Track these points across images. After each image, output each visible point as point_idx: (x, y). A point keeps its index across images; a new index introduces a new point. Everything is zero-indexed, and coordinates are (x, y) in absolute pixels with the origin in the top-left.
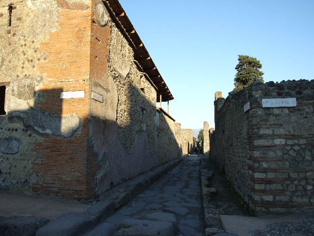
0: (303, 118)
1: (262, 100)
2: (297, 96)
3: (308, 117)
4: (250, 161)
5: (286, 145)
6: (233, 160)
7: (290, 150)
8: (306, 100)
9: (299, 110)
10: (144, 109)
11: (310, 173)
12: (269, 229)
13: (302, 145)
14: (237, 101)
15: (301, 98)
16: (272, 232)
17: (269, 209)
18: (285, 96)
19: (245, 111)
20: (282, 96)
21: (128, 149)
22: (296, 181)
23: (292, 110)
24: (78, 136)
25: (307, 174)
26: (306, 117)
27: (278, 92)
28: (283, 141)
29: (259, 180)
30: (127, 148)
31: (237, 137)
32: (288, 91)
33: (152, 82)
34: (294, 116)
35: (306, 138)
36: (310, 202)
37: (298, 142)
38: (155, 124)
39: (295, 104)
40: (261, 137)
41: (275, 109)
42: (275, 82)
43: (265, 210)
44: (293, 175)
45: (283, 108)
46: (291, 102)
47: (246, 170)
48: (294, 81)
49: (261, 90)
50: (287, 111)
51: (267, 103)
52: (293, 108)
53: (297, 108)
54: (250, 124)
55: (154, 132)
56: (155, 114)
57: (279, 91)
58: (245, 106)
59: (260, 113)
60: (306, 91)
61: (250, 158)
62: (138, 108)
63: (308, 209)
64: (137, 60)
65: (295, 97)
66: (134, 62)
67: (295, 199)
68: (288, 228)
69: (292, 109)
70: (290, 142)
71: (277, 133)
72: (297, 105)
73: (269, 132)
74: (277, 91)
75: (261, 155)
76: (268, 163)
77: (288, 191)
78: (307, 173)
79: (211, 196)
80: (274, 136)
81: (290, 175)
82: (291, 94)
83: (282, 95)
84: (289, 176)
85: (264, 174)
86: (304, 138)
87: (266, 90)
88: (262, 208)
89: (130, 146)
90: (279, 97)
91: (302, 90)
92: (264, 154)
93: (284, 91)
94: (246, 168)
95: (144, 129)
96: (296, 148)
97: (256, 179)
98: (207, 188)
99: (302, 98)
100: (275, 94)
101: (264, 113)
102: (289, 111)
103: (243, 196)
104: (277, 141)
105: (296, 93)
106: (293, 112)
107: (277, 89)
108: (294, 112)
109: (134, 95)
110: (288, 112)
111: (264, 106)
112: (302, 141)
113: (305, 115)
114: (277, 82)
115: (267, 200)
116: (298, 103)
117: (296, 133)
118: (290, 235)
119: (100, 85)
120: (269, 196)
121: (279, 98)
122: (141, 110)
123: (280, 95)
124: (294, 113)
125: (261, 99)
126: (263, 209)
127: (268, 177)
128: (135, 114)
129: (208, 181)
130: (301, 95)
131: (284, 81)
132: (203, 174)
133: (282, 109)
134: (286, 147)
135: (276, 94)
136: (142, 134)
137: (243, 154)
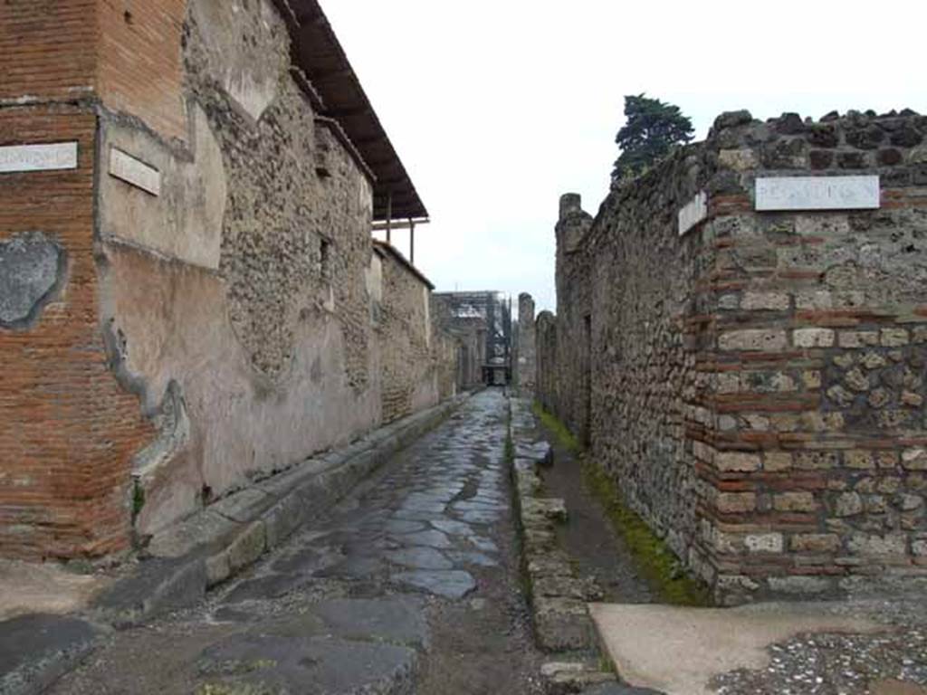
0: (902, 251)
1: (754, 182)
2: (883, 168)
3: (916, 247)
4: (700, 410)
5: (837, 349)
6: (621, 406)
7: (851, 367)
8: (915, 184)
9: (887, 221)
10: (331, 241)
11: (917, 452)
12: (782, 666)
13: (890, 348)
14: (645, 203)
15: (896, 177)
16: (798, 677)
17: (765, 580)
18: (841, 170)
19: (683, 228)
20: (828, 170)
21: (271, 369)
22: (866, 481)
23: (862, 222)
24: (56, 317)
25: (907, 457)
26: (910, 249)
27: (813, 156)
28: (826, 337)
29: (733, 476)
30: (265, 367)
31: (644, 327)
32: (850, 149)
33: (359, 155)
34: (869, 243)
35: (909, 326)
36: (910, 552)
37: (879, 337)
38: (369, 291)
39: (872, 201)
40: (744, 320)
41: (799, 218)
42: (803, 119)
43: (755, 586)
44: (856, 459)
45: (830, 214)
46: (862, 191)
47: (678, 440)
48: (870, 113)
49: (750, 145)
50: (844, 225)
51: (772, 193)
52: (865, 214)
53: (880, 215)
54: (702, 275)
55: (365, 319)
56: (370, 261)
57: (818, 149)
58: (681, 213)
59: (747, 230)
60: (913, 151)
61: (698, 400)
62: (308, 233)
63: (903, 578)
64: (301, 68)
65: (876, 173)
66: (291, 72)
67: (858, 541)
68: (849, 658)
69: (862, 218)
70: (849, 339)
71: (804, 306)
72: (881, 203)
73: (777, 301)
74: (812, 149)
75: (746, 387)
76: (769, 417)
77: (837, 517)
78: (902, 451)
79: (550, 528)
80: (793, 317)
81: (846, 459)
82: (861, 161)
83: (827, 165)
84: (842, 462)
85: (756, 459)
86: (900, 325)
87: (771, 147)
88: (742, 577)
89: (277, 362)
90: (817, 172)
91: (899, 149)
92: (758, 382)
93: (836, 151)
94: (679, 431)
95: (330, 305)
96: (873, 360)
97: (725, 477)
98: (535, 502)
99: (900, 178)
100: (803, 160)
101: (760, 232)
102: (853, 225)
103: (661, 528)
104: (806, 336)
105: (878, 160)
106: (864, 230)
107: (810, 141)
108: (869, 228)
109: (293, 187)
110: (848, 228)
111: (762, 204)
112: (893, 337)
113: (908, 239)
114: (809, 119)
115: (758, 547)
116: (884, 196)
117: (873, 306)
118: (867, 692)
119: (145, 129)
120: (769, 536)
121: (818, 175)
122: (319, 244)
123: (820, 165)
124: (868, 232)
125: (752, 180)
126: (747, 582)
127: (768, 468)
128: (295, 253)
129: (537, 474)
130: (897, 167)
131: (834, 114)
132: (518, 450)
133: (826, 217)
134: (837, 359)
135: (807, 162)
136: (320, 321)
137: (668, 384)
